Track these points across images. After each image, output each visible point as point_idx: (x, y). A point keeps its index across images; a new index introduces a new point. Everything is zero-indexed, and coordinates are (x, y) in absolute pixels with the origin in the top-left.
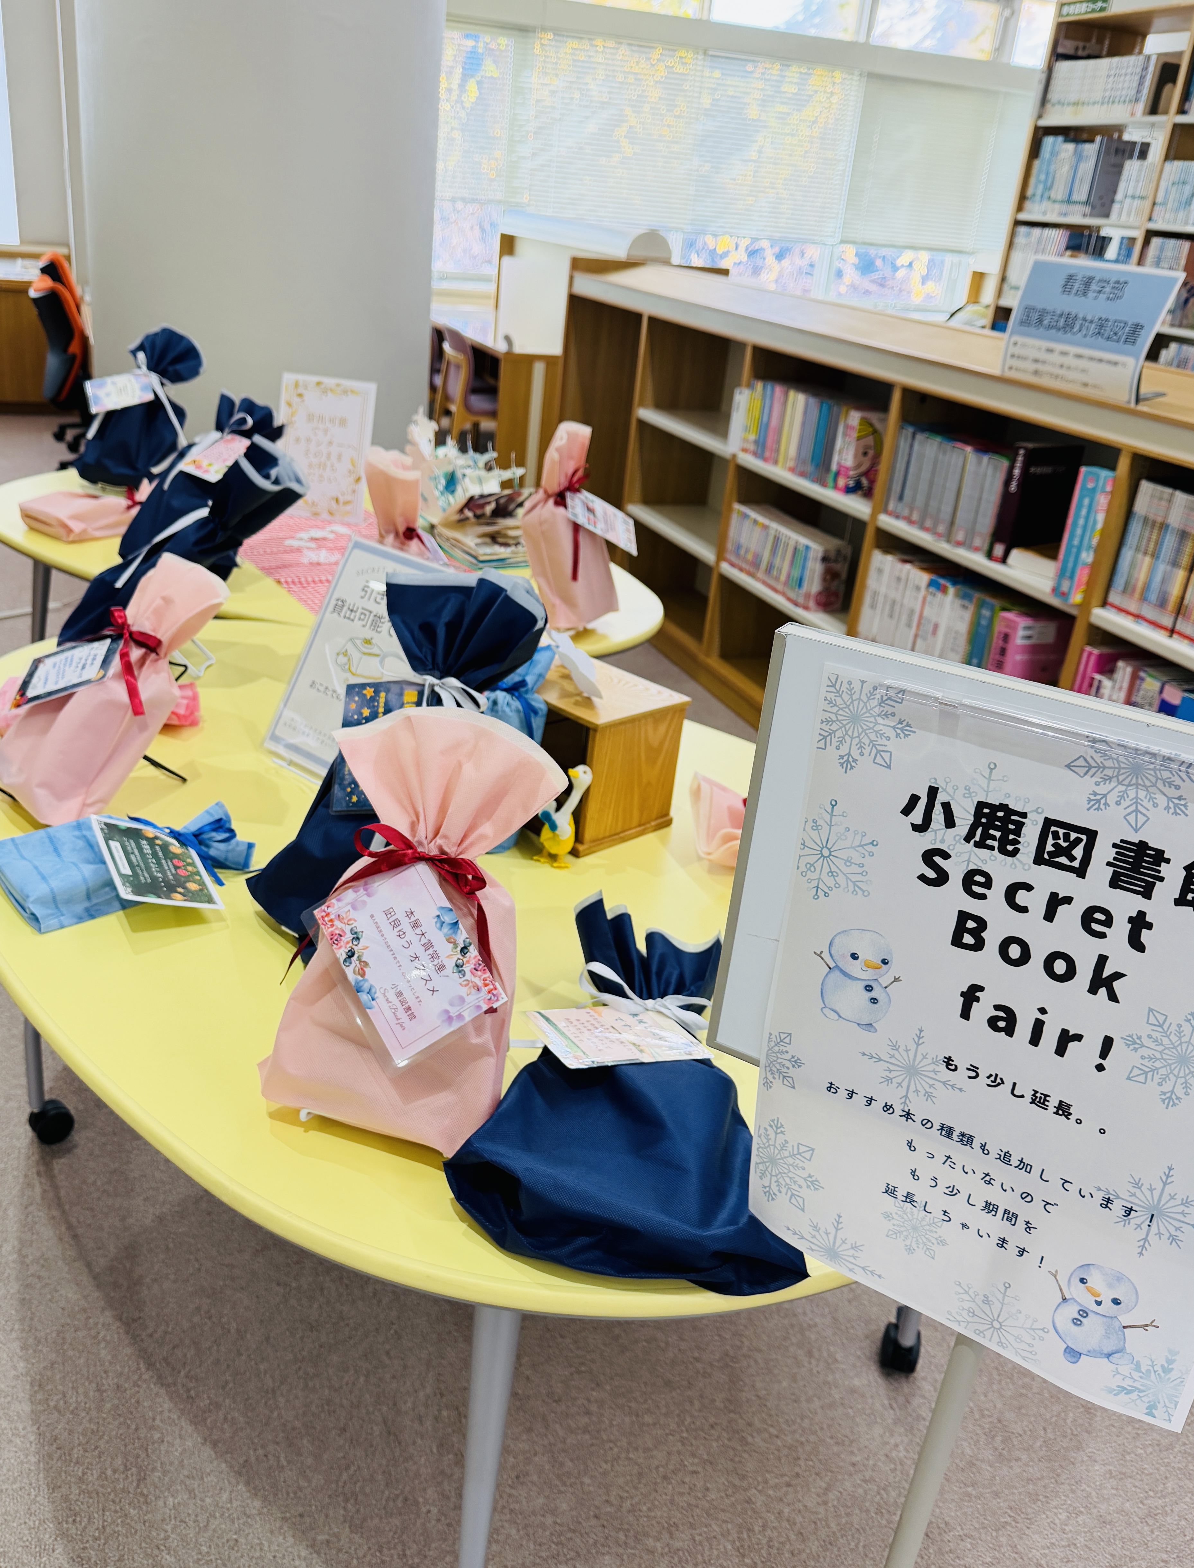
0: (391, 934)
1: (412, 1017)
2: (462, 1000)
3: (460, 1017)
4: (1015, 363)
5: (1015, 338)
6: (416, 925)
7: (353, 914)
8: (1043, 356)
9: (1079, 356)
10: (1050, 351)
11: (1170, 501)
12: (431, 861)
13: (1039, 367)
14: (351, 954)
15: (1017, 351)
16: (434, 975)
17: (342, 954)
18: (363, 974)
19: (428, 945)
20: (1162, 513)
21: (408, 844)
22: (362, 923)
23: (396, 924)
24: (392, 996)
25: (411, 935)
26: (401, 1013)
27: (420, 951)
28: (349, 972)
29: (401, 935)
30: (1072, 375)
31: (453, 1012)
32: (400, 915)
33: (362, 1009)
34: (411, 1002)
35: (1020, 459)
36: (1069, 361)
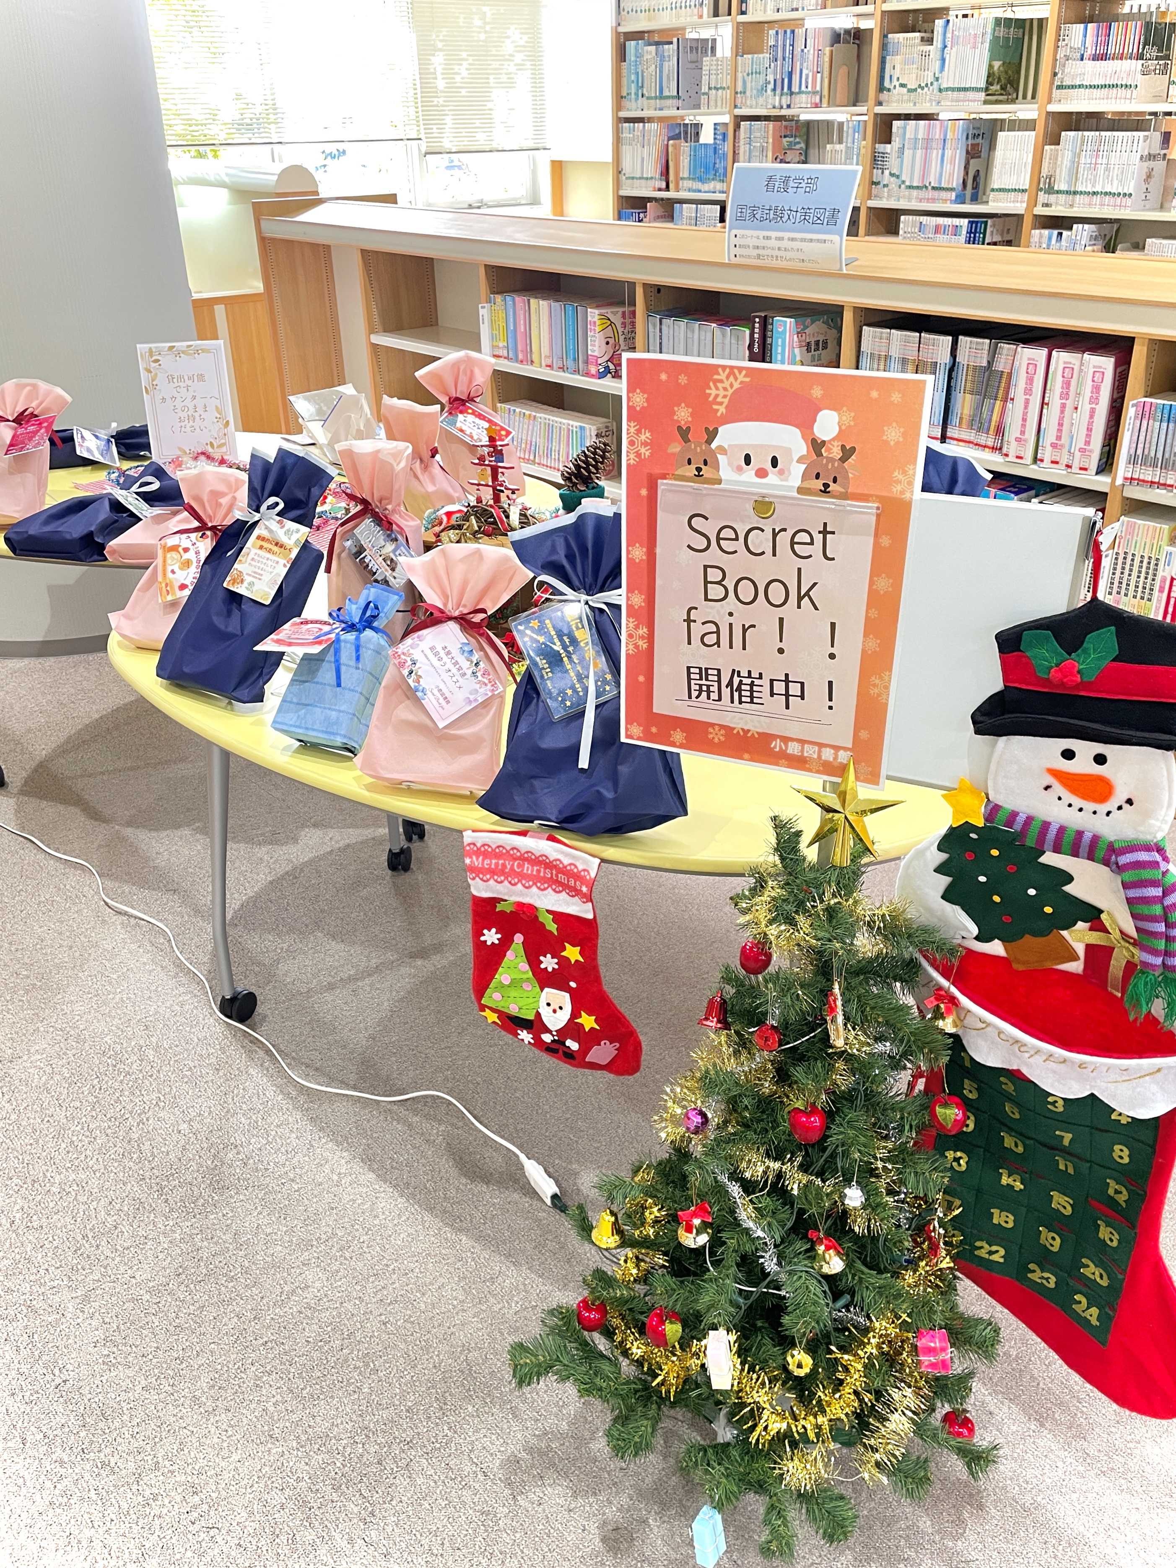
0: (434, 660)
1: (448, 702)
2: (477, 691)
3: (476, 700)
4: (737, 251)
5: (734, 232)
6: (448, 653)
7: (411, 651)
8: (762, 243)
9: (793, 239)
10: (768, 238)
11: (889, 339)
12: (455, 619)
13: (761, 252)
14: (411, 672)
15: (737, 241)
16: (460, 679)
17: (405, 672)
18: (419, 682)
19: (456, 663)
20: (884, 349)
21: (442, 611)
22: (417, 654)
23: (436, 654)
24: (436, 692)
25: (445, 659)
26: (441, 700)
27: (452, 667)
28: (410, 681)
29: (440, 659)
30: (789, 255)
31: (472, 697)
32: (439, 649)
33: (418, 702)
34: (447, 694)
35: (757, 325)
36: (785, 244)
